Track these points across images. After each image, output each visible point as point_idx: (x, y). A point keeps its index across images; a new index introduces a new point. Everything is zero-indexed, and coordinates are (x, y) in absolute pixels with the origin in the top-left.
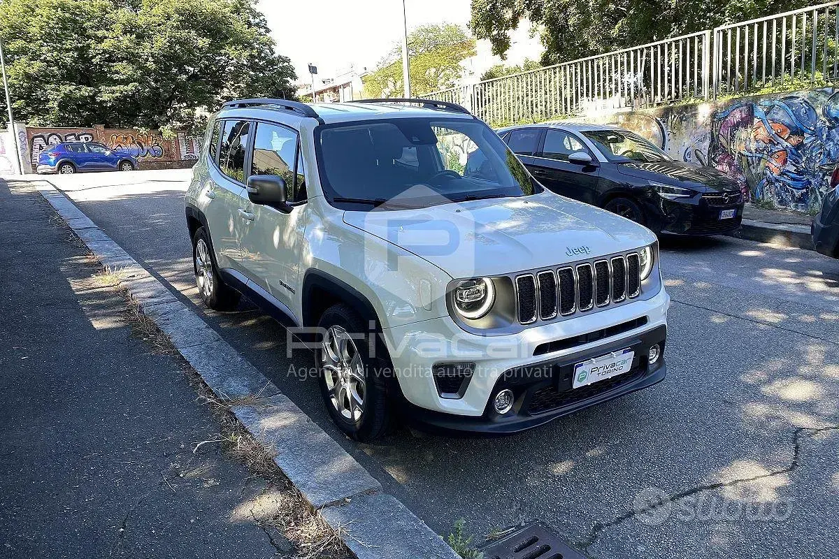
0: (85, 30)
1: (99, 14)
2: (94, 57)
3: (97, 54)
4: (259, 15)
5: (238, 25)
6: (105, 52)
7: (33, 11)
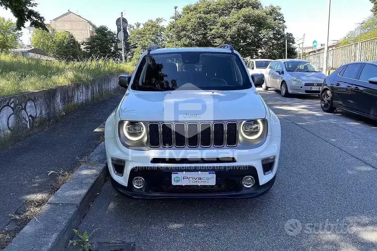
0: (207, 26)
1: (213, 19)
2: (208, 37)
3: (210, 36)
4: (281, 15)
5: (270, 20)
6: (212, 35)
7: (190, 20)
